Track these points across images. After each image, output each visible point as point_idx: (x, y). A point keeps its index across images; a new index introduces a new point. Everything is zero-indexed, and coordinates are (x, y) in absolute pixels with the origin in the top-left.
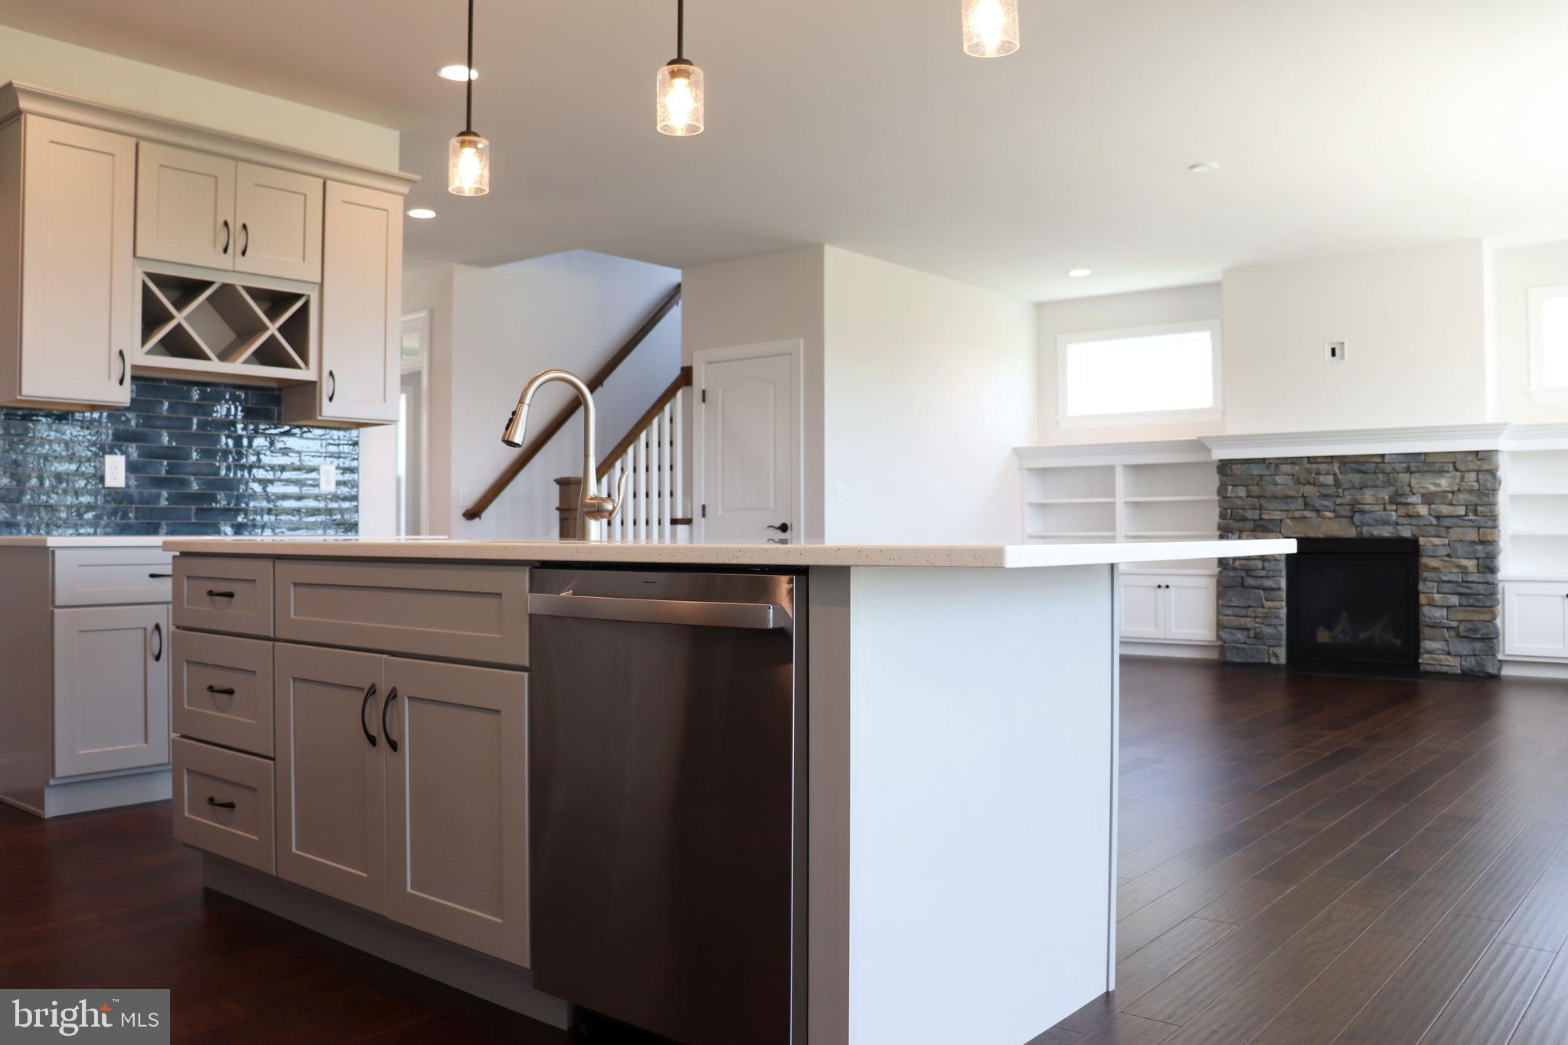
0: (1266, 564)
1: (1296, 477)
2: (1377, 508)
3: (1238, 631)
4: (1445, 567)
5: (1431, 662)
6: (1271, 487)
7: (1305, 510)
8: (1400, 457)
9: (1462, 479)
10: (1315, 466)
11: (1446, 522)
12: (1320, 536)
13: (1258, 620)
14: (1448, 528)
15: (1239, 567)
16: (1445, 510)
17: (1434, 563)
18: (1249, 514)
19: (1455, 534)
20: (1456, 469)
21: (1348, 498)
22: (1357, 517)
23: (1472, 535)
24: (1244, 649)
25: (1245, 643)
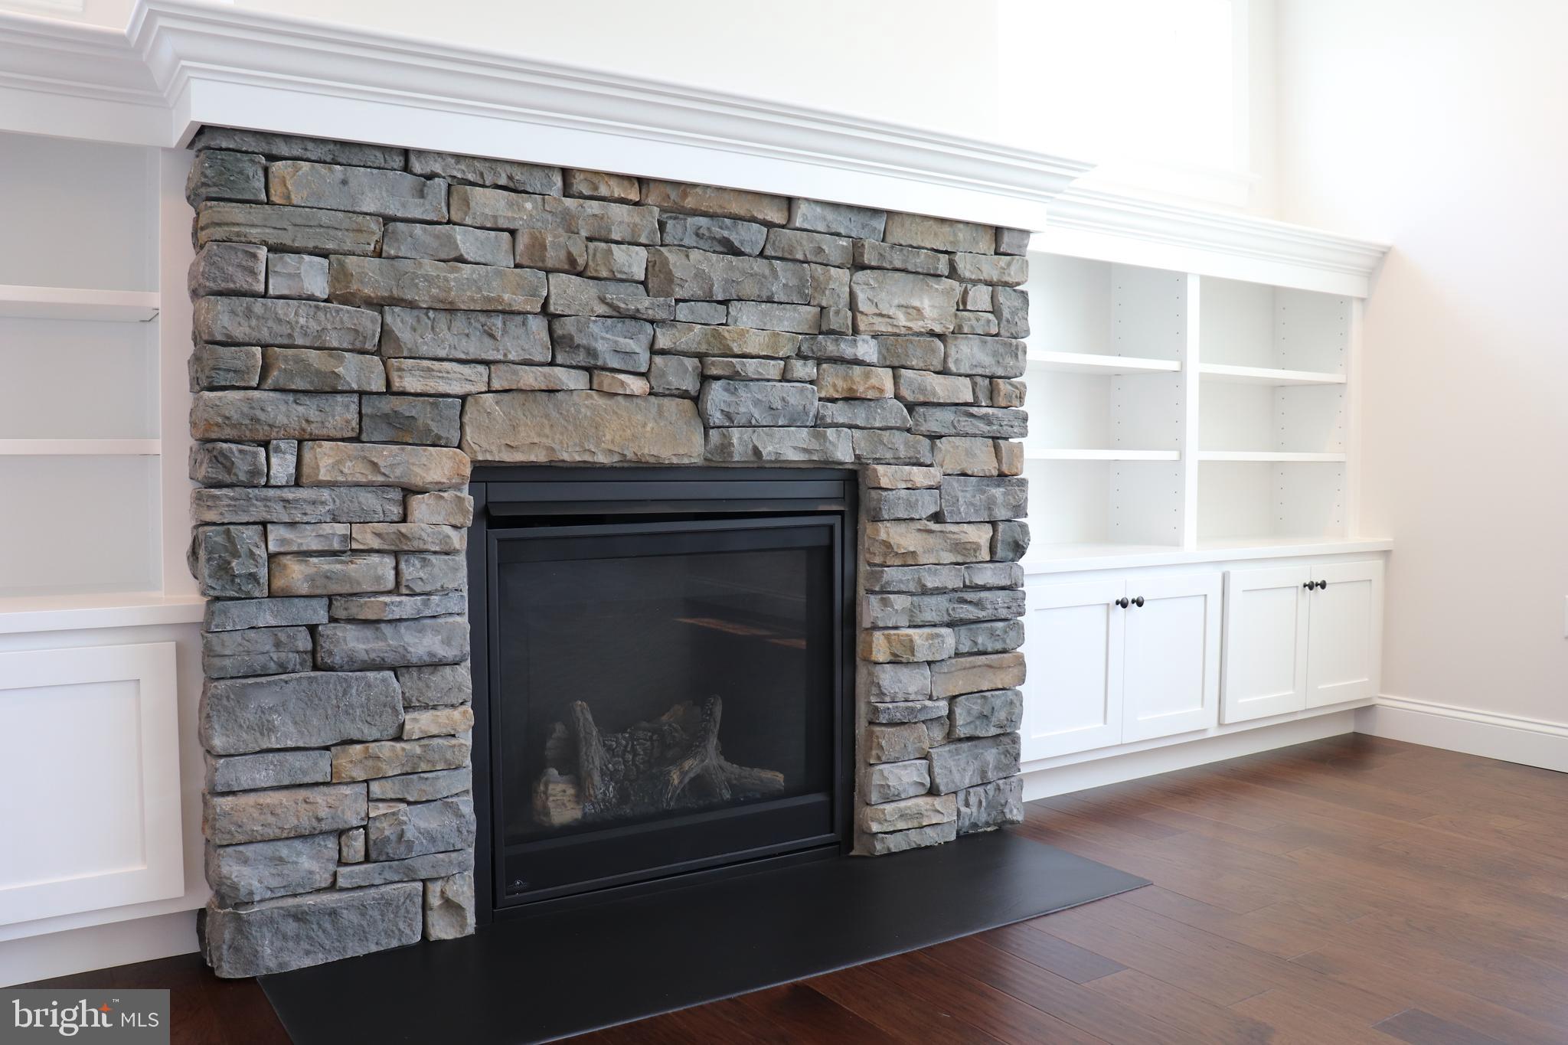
0: (412, 570)
1: (523, 241)
2: (773, 369)
3: (298, 844)
4: (930, 551)
5: (901, 825)
6: (429, 267)
7: (552, 363)
8: (830, 215)
9: (962, 305)
10: (594, 207)
11: (936, 421)
12: (601, 458)
13: (376, 788)
14: (933, 437)
15: (304, 589)
16: (941, 387)
17: (904, 538)
18: (354, 371)
19: (953, 453)
20: (953, 273)
21: (692, 338)
22: (717, 394)
23: (983, 461)
24: (333, 913)
25: (333, 887)
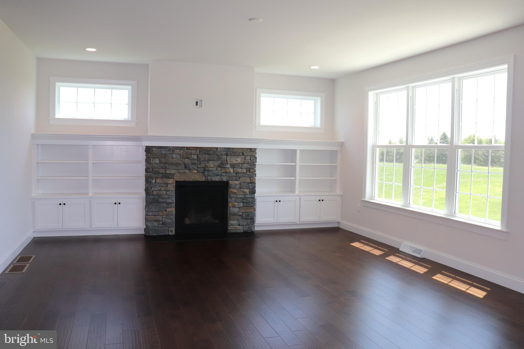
0: (168, 193)
1: (181, 155)
2: (214, 169)
3: (154, 222)
4: (239, 192)
5: (233, 229)
6: (170, 159)
7: (185, 169)
8: (223, 149)
9: (245, 159)
10: (190, 151)
11: (240, 175)
12: (191, 180)
13: (163, 216)
14: (240, 177)
15: (156, 194)
16: (240, 170)
17: (235, 191)
18: (161, 171)
19: (242, 179)
20: (243, 155)
21: (203, 165)
22: (206, 173)
23: (248, 180)
24: (158, 230)
25: (158, 227)
